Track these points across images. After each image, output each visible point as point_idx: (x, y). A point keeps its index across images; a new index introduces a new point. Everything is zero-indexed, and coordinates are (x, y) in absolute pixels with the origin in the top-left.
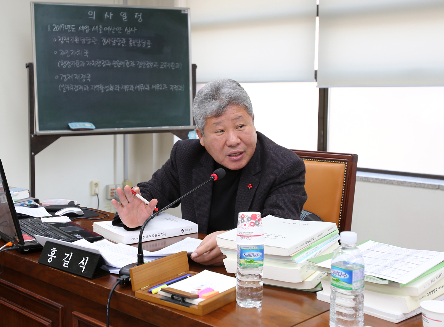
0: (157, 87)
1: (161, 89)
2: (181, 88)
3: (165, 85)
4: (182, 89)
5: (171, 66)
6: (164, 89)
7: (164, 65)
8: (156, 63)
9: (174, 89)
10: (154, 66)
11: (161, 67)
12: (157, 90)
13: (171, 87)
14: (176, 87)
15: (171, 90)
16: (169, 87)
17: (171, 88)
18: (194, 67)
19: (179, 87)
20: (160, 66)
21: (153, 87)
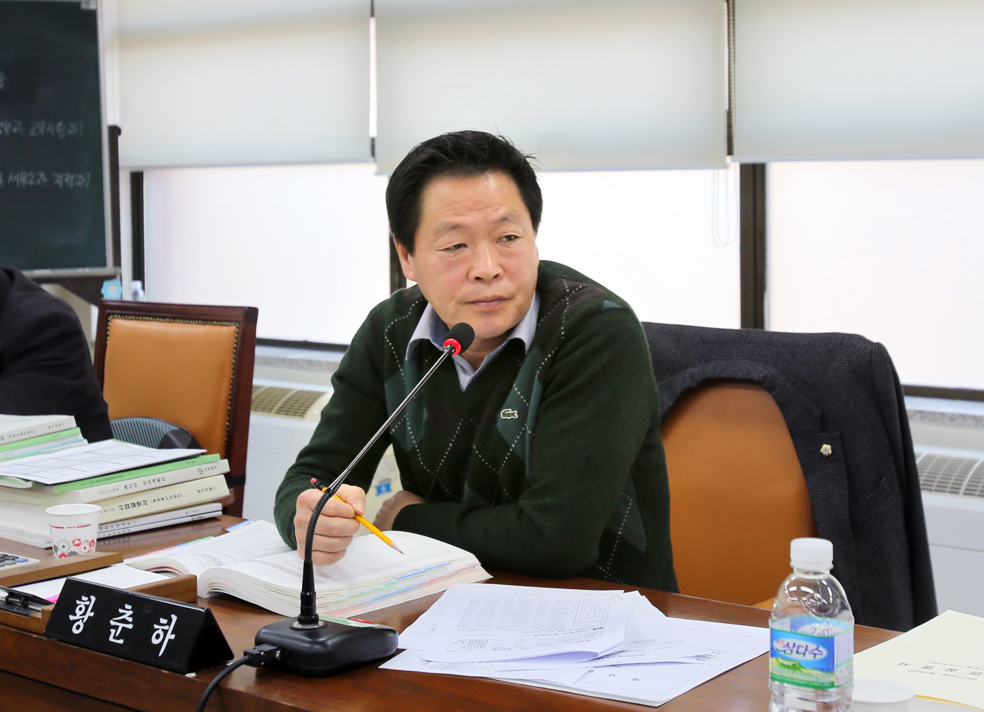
0: (22, 179)
1: (31, 183)
2: (82, 180)
3: (42, 175)
4: (85, 183)
5: (55, 131)
6: (38, 182)
7: (40, 128)
8: (19, 124)
9: (64, 184)
10: (15, 130)
11: (32, 133)
12: (21, 185)
13: (55, 179)
14: (69, 178)
15: (58, 185)
16: (52, 180)
17: (57, 181)
18: (115, 131)
19: (75, 179)
20: (27, 131)
21: (11, 178)
